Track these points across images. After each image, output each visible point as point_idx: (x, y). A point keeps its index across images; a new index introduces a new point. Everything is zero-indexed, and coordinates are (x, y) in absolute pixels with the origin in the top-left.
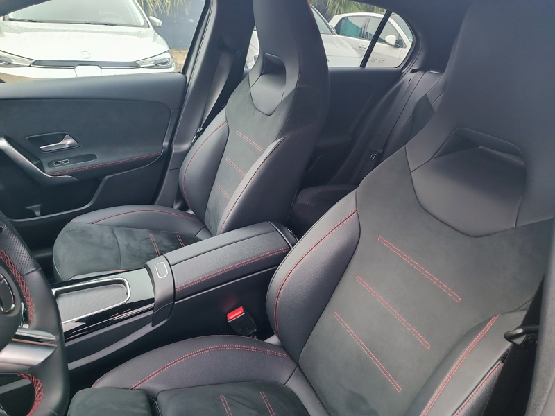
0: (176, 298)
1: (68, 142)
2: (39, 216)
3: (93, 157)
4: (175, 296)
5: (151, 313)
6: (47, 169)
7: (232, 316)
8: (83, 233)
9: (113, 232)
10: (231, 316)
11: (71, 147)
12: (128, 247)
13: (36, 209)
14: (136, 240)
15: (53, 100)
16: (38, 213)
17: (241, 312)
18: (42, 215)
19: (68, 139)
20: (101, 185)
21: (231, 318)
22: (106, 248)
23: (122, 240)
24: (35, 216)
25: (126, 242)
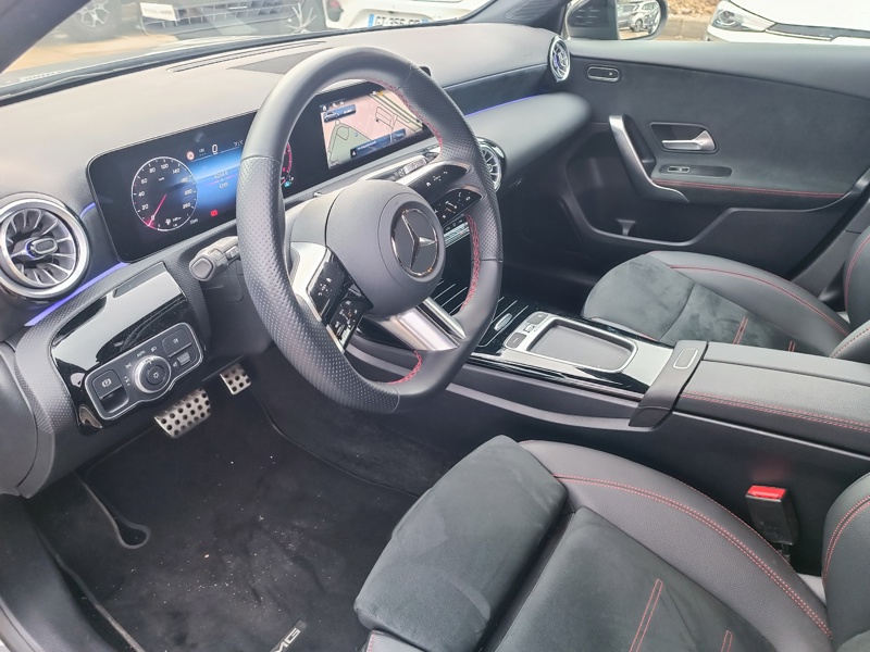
0: (677, 407)
1: (704, 141)
2: (625, 237)
3: (726, 172)
4: (676, 403)
5: (635, 405)
6: (656, 174)
7: (756, 493)
8: (650, 273)
9: (690, 291)
10: (755, 490)
11: (704, 151)
12: (694, 318)
13: (627, 225)
14: (714, 314)
15: (706, 74)
16: (626, 231)
17: (776, 495)
18: (629, 235)
19: (704, 137)
20: (720, 219)
21: (754, 493)
22: (661, 304)
23: (695, 305)
24: (621, 234)
25: (696, 312)
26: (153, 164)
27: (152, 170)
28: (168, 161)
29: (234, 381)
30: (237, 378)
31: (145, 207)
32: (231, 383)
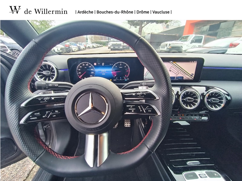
26: (84, 63)
27: (83, 65)
28: (88, 64)
29: (127, 124)
30: (128, 124)
31: (80, 73)
32: (126, 124)
